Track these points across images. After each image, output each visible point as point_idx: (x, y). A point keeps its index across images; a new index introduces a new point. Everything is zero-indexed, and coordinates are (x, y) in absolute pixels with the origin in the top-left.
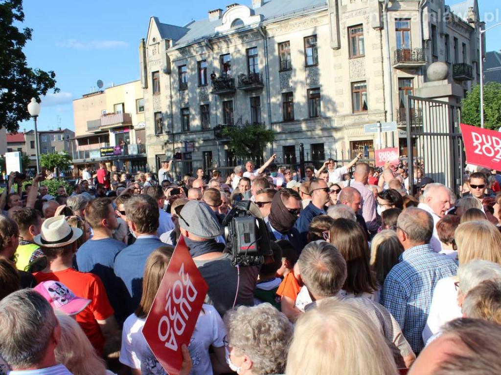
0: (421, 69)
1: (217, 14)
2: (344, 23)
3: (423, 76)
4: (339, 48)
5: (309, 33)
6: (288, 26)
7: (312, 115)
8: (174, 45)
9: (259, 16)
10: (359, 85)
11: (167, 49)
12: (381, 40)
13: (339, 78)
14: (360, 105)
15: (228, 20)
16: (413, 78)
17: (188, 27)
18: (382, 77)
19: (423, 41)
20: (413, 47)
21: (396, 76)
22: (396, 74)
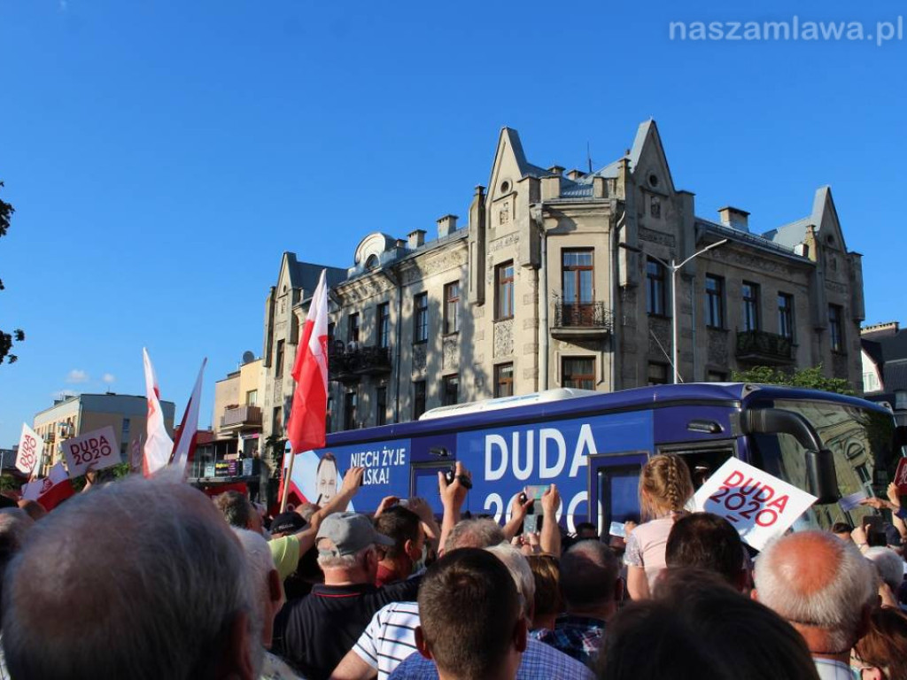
0: (610, 341)
3: (613, 355)
4: (481, 302)
12: (537, 287)
16: (592, 358)
18: (533, 355)
19: (619, 288)
20: (598, 299)
21: (558, 353)
22: (558, 349)
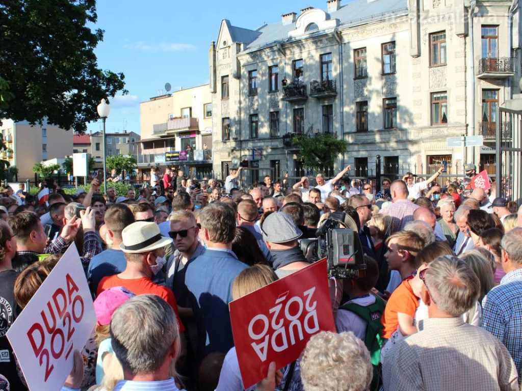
0: (508, 80)
1: (291, 18)
2: (426, 29)
3: (510, 88)
4: (419, 55)
5: (388, 39)
6: (365, 31)
7: (386, 126)
8: (245, 49)
9: (335, 21)
10: (439, 95)
11: (237, 53)
12: (465, 48)
13: (418, 87)
14: (439, 116)
15: (302, 25)
16: (498, 90)
17: (260, 31)
18: (464, 87)
19: (512, 49)
20: (500, 56)
21: (480, 87)
22: (480, 84)
